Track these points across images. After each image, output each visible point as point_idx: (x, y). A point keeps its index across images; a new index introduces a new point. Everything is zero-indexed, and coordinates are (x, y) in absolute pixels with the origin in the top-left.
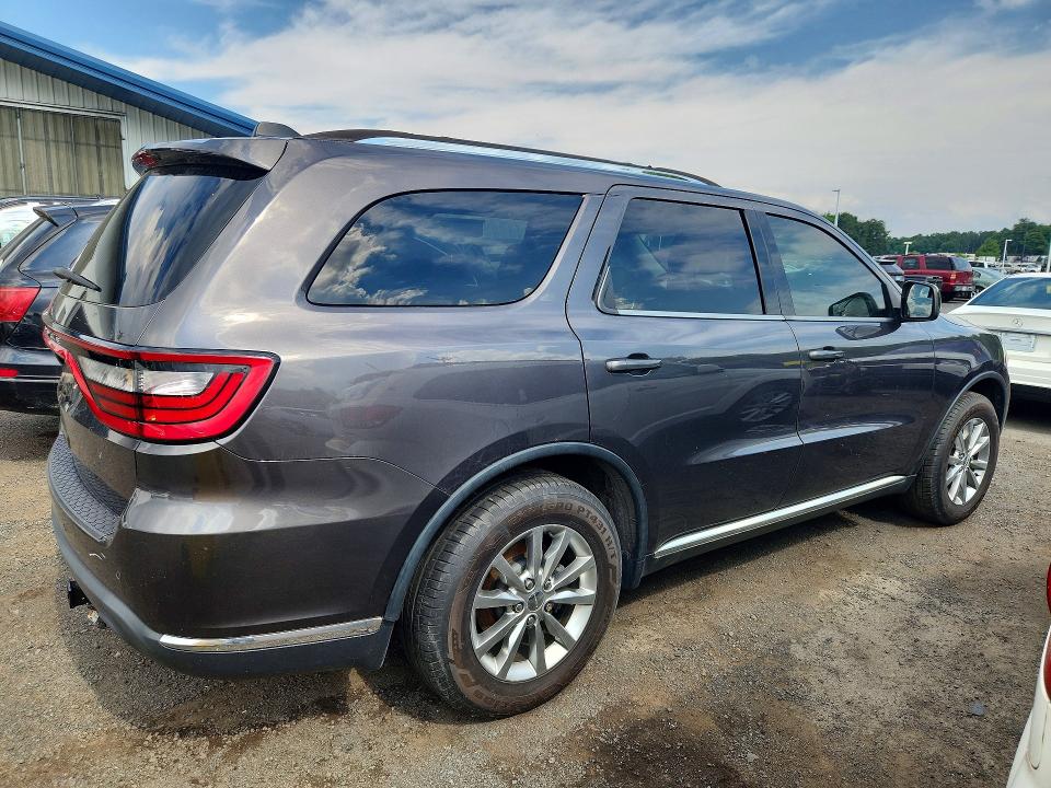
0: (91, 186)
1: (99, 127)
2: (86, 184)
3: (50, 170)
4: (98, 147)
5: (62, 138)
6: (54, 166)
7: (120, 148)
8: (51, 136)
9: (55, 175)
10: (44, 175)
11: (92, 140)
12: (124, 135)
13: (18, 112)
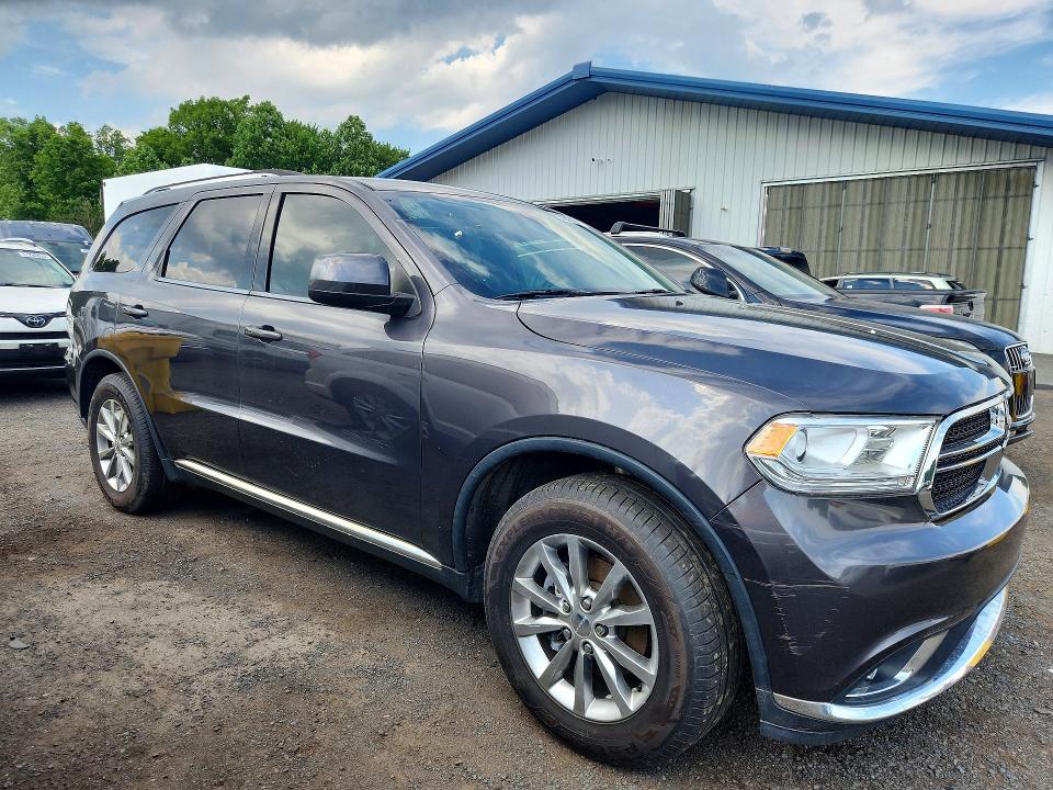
0: (991, 240)
1: (1011, 178)
2: (986, 238)
3: (953, 227)
4: (1006, 199)
5: (970, 195)
6: (958, 224)
7: (1031, 196)
8: (961, 195)
9: (957, 231)
10: (947, 233)
11: (1002, 192)
12: (1038, 181)
13: (934, 178)
